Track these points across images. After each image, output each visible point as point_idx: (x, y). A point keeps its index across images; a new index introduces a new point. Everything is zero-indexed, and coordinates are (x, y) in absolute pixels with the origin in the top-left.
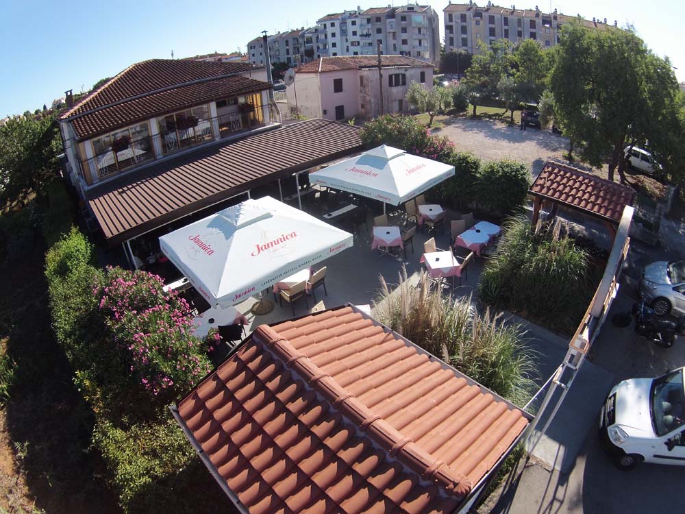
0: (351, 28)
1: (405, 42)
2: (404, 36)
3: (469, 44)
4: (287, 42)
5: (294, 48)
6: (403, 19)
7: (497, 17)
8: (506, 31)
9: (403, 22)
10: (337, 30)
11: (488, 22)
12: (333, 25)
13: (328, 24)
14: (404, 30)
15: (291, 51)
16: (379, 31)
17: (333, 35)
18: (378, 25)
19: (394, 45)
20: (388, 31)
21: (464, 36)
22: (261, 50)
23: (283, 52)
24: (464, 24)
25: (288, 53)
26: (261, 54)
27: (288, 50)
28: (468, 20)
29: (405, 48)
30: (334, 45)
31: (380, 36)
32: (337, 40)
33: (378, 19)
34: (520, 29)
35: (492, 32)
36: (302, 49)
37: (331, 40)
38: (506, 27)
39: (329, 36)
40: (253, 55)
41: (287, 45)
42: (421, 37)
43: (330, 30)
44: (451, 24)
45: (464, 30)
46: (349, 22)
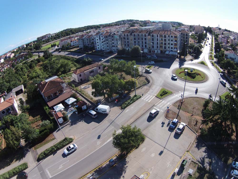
0: (101, 38)
1: (113, 43)
2: (113, 42)
3: (129, 43)
4: (87, 39)
5: (89, 41)
6: (112, 37)
7: (136, 34)
8: (139, 38)
9: (113, 38)
10: (98, 38)
11: (133, 36)
12: (97, 37)
13: (96, 36)
14: (113, 40)
15: (89, 42)
16: (107, 40)
17: (97, 40)
18: (107, 39)
19: (111, 44)
20: (109, 40)
21: (128, 40)
22: (81, 41)
23: (87, 42)
24: (128, 37)
25: (88, 43)
26: (81, 42)
27: (88, 42)
28: (129, 36)
29: (113, 45)
30: (98, 42)
31: (107, 42)
32: (98, 41)
33: (107, 37)
34: (142, 37)
35: (135, 39)
36: (91, 42)
37: (97, 41)
38: (139, 37)
39: (96, 40)
40: (80, 42)
41: (88, 40)
42: (117, 42)
43: (97, 38)
44: (125, 37)
45: (128, 39)
46: (101, 36)
